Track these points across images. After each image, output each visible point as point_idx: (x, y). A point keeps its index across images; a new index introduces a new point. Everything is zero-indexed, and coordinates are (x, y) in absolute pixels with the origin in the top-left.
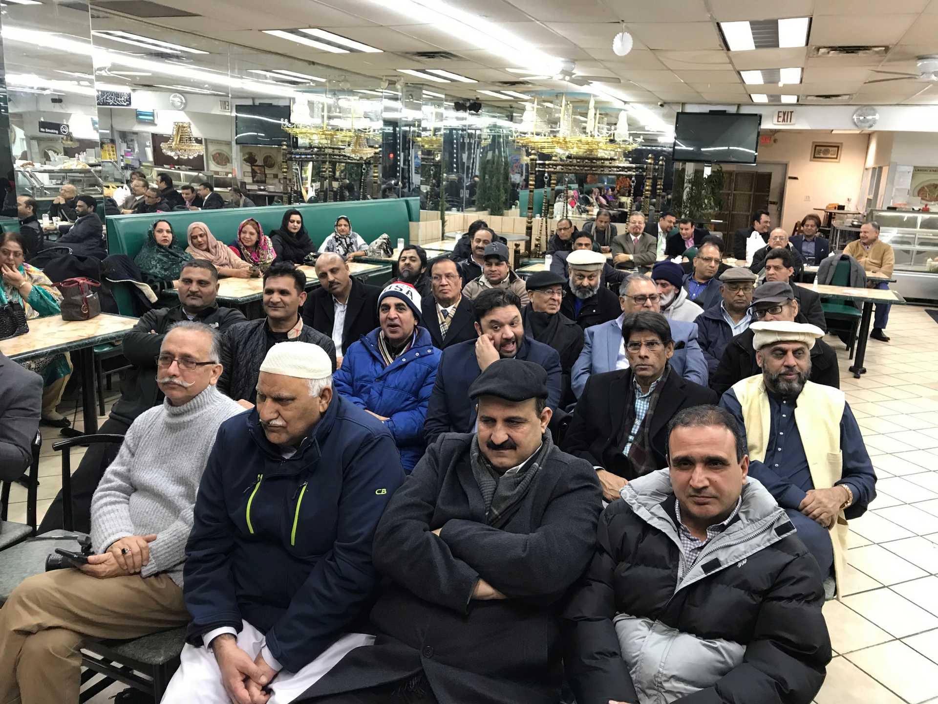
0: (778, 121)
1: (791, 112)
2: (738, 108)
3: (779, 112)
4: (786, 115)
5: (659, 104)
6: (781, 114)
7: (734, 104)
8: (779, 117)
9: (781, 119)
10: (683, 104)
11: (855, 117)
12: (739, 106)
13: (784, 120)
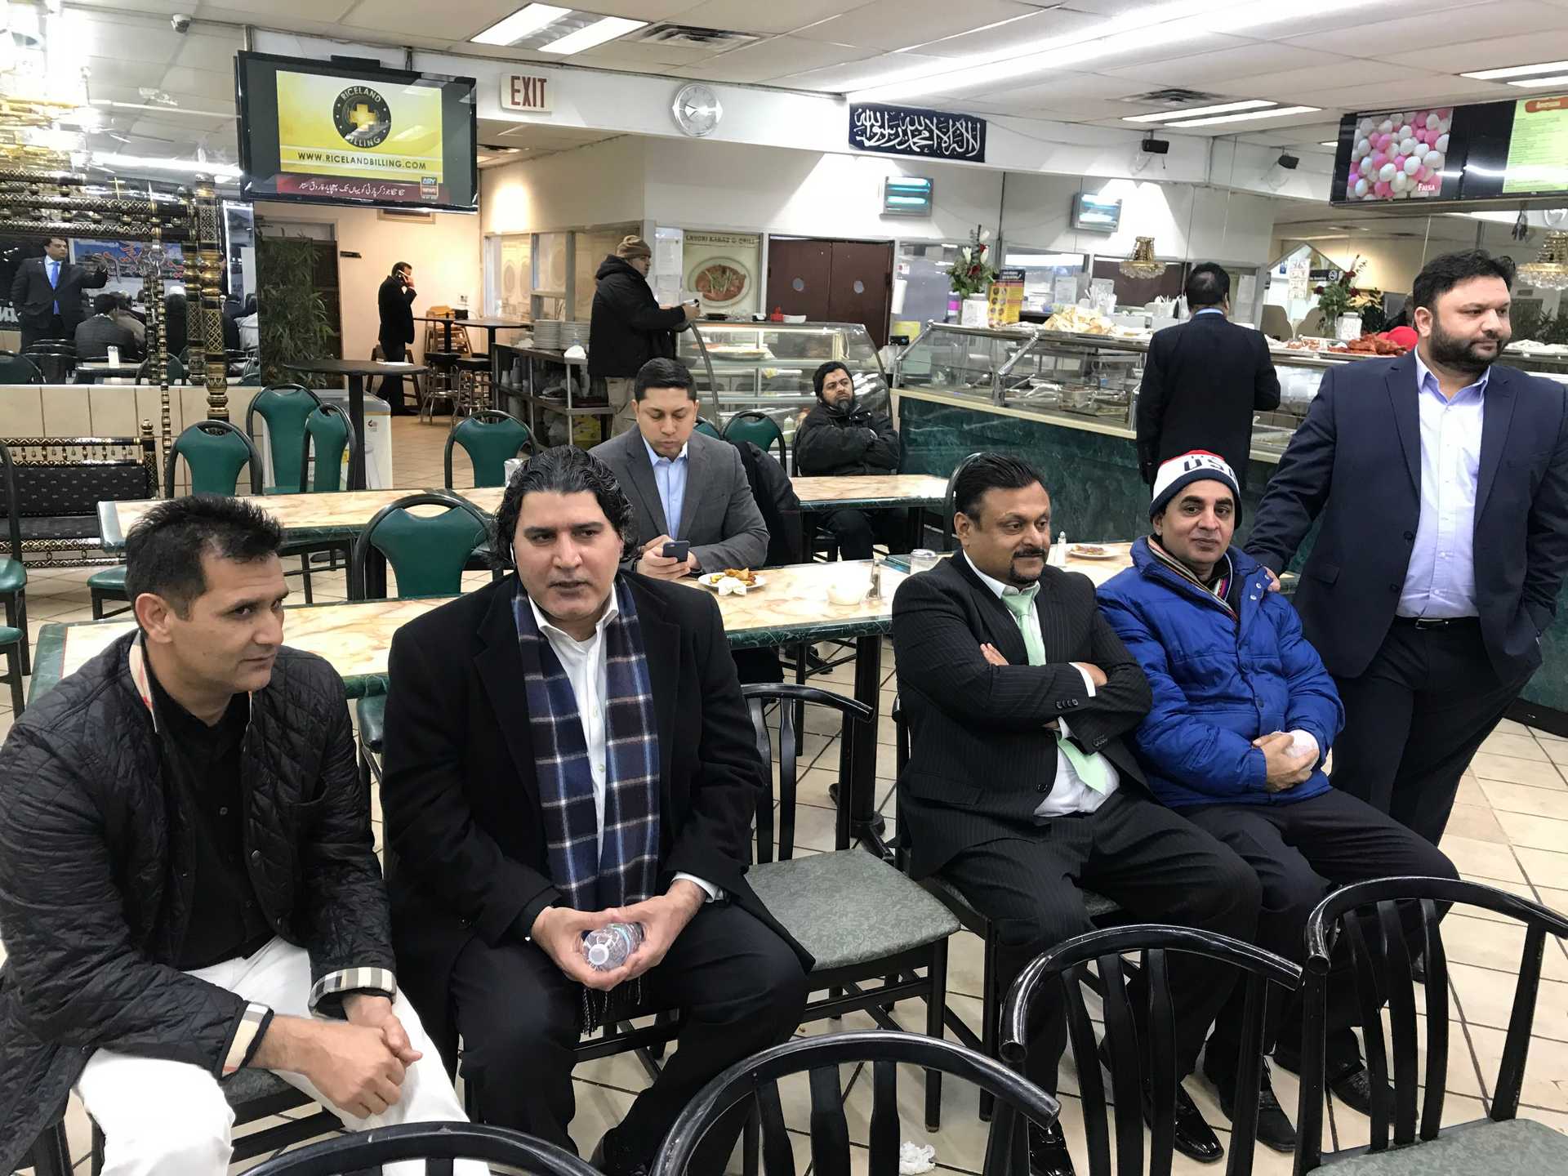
0: (514, 103)
1: (543, 81)
2: (410, 57)
3: (514, 78)
4: (531, 90)
5: (177, 19)
6: (519, 85)
7: (397, 47)
8: (514, 91)
9: (520, 97)
10: (251, 29)
11: (676, 108)
12: (410, 51)
13: (526, 101)
